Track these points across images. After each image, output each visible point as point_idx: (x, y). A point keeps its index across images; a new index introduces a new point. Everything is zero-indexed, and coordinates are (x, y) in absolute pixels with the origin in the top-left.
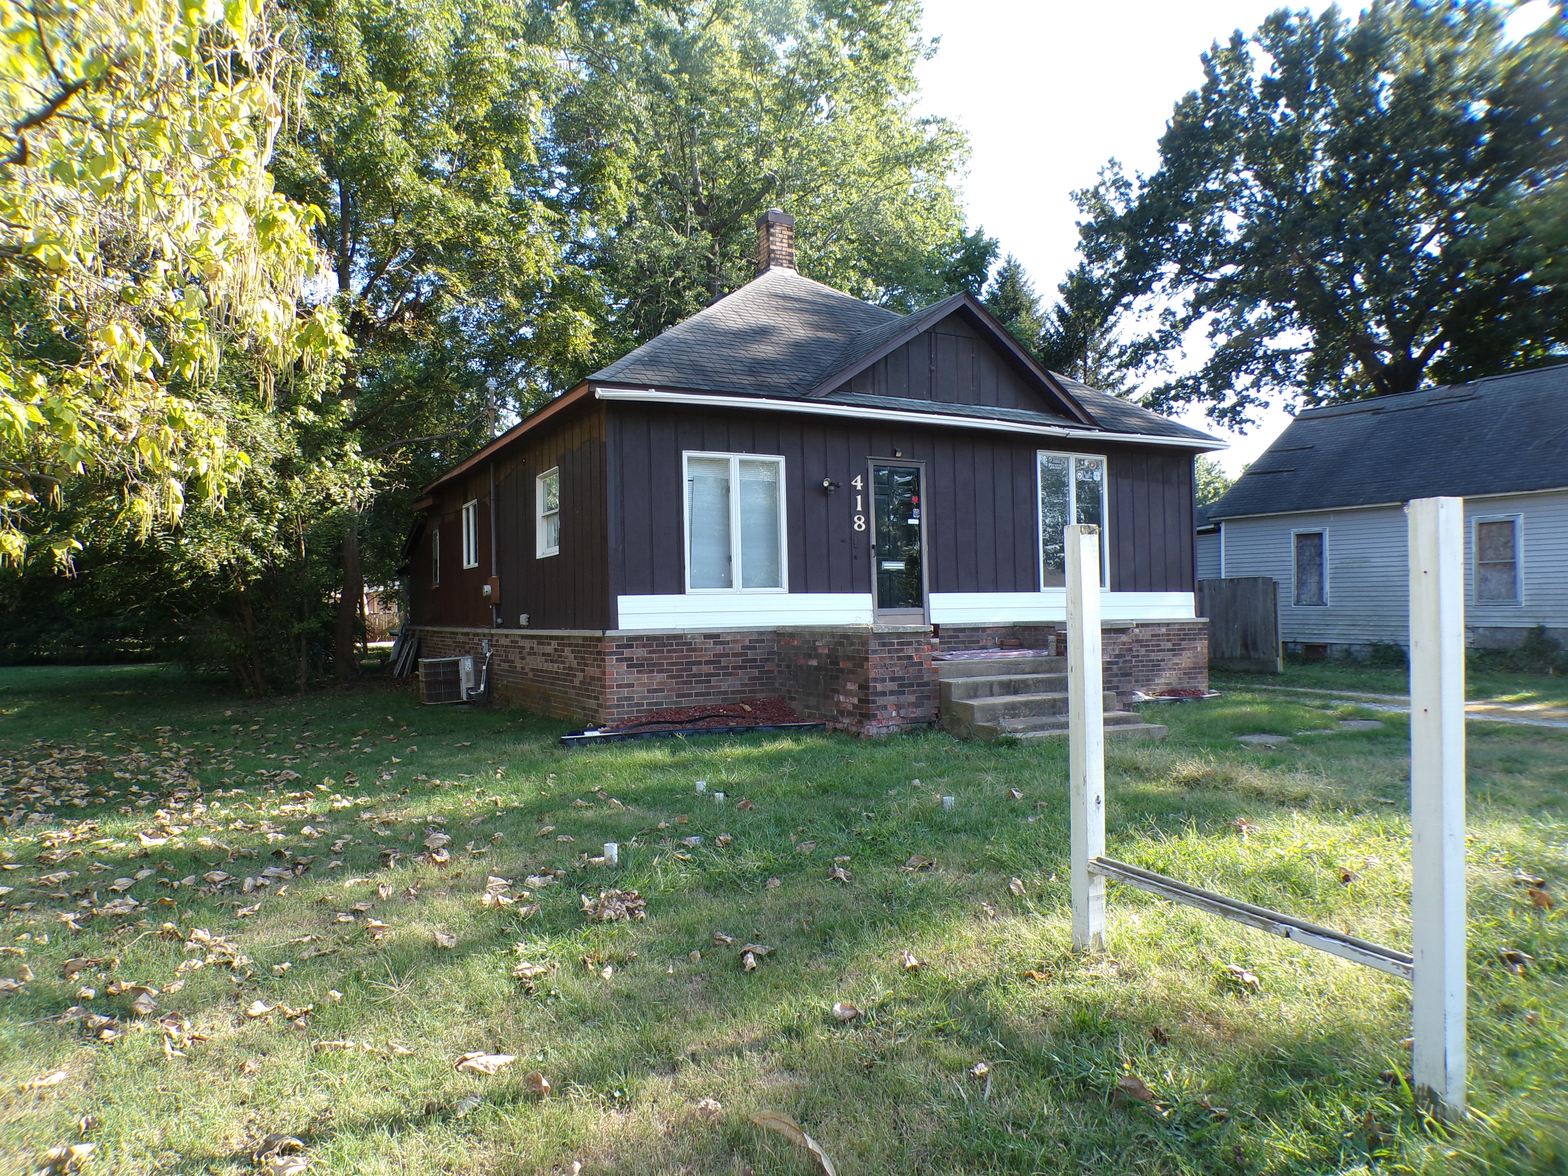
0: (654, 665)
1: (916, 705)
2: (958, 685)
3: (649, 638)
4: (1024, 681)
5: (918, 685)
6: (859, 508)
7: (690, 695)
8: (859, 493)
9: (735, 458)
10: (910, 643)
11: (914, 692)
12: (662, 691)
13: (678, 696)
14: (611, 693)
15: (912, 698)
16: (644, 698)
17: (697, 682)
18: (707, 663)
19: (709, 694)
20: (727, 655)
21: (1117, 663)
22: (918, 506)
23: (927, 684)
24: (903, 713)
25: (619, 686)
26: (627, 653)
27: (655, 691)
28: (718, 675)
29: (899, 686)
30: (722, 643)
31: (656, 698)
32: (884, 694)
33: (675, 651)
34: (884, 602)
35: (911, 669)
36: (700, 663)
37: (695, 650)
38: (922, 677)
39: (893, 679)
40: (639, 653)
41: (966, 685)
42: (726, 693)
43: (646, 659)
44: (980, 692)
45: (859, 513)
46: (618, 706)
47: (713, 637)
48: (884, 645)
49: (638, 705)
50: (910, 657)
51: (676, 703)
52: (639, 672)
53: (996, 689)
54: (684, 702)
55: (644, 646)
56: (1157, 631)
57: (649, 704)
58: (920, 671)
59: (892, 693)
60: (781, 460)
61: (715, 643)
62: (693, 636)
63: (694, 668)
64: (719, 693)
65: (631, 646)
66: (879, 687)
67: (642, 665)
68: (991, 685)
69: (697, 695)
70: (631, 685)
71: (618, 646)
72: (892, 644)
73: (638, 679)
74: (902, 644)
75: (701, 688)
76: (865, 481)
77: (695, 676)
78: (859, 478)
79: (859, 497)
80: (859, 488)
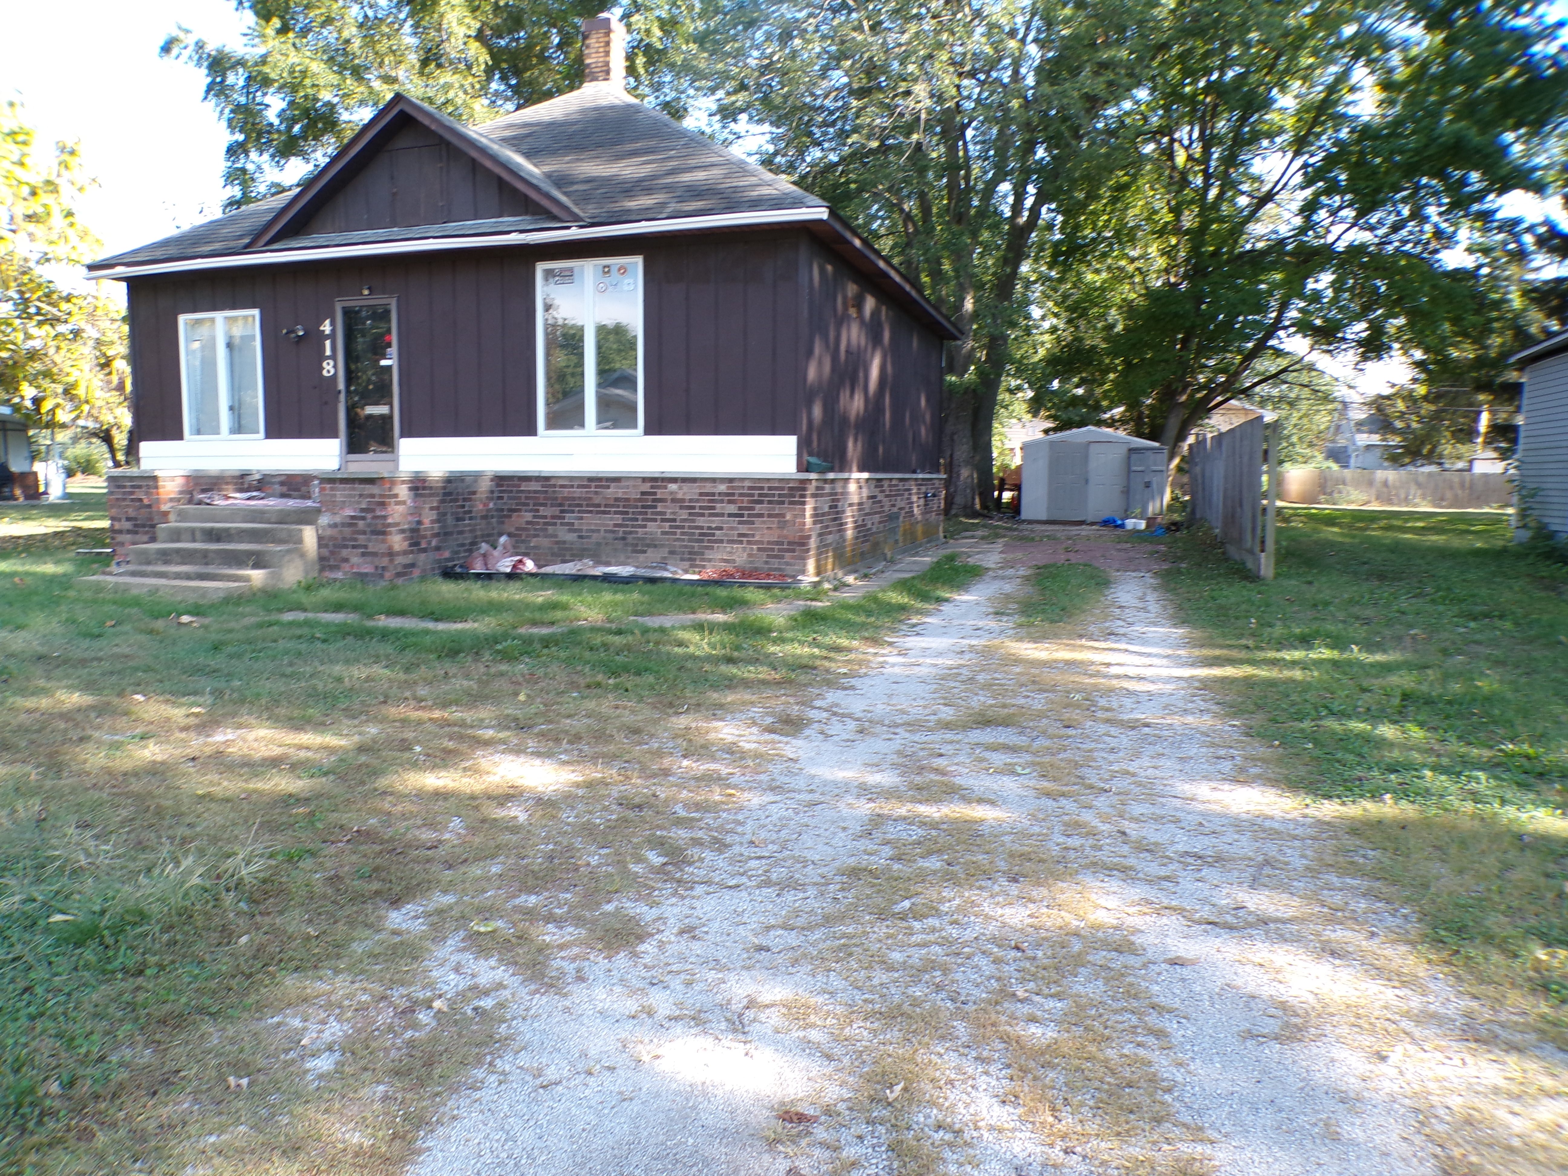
6: (328, 352)
8: (327, 337)
9: (219, 316)
11: (148, 532)
22: (391, 345)
35: (144, 511)
39: (128, 519)
45: (328, 358)
48: (121, 487)
56: (708, 488)
60: (256, 312)
74: (136, 487)
76: (333, 324)
78: (327, 322)
79: (328, 343)
80: (327, 332)
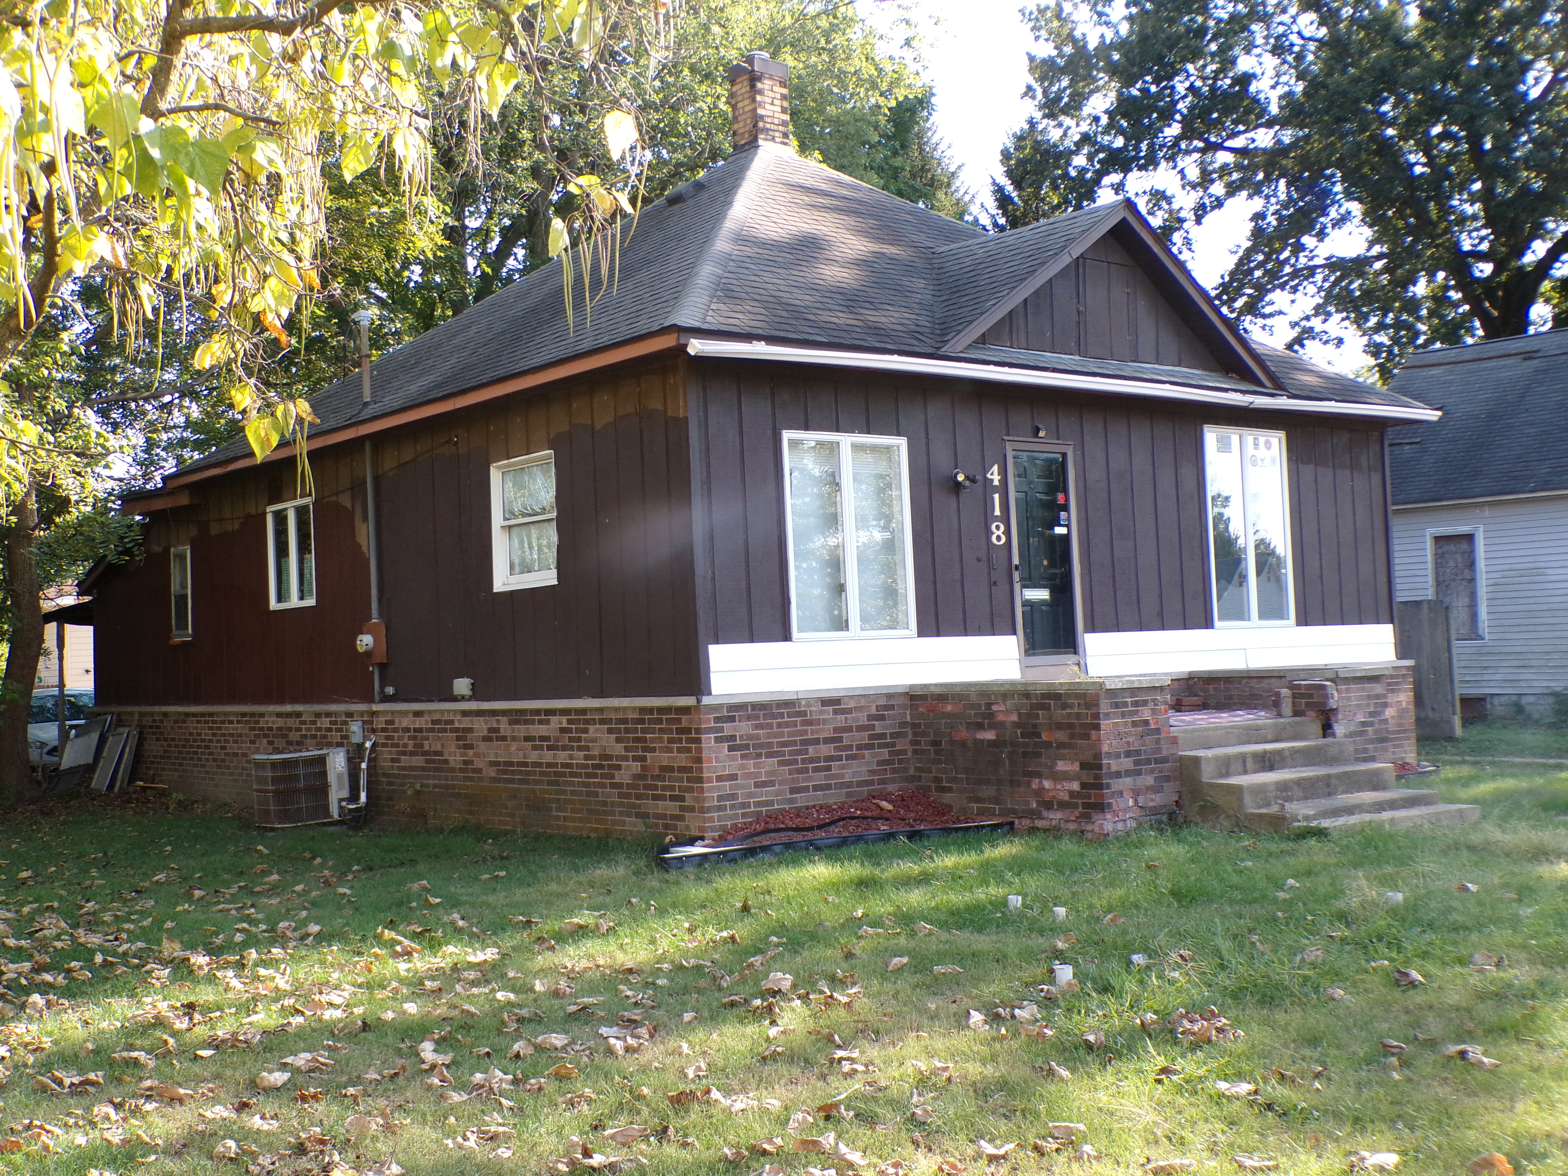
0: (762, 745)
1: (1155, 789)
2: (1207, 759)
3: (756, 706)
4: (1279, 752)
5: (1157, 761)
6: (997, 512)
7: (806, 789)
8: (995, 489)
9: (846, 440)
10: (1145, 703)
11: (1152, 771)
12: (772, 783)
13: (793, 791)
14: (710, 790)
15: (1149, 780)
16: (751, 795)
17: (816, 770)
18: (827, 741)
19: (828, 787)
20: (850, 729)
21: (1371, 724)
22: (1065, 508)
23: (1165, 760)
24: (1141, 800)
25: (720, 779)
26: (728, 729)
27: (764, 784)
28: (840, 758)
29: (1136, 763)
30: (844, 711)
31: (766, 794)
32: (1118, 775)
33: (787, 725)
34: (1032, 647)
35: (1148, 739)
36: (816, 742)
37: (810, 723)
38: (1159, 750)
39: (1128, 754)
40: (742, 728)
41: (1217, 758)
42: (849, 785)
43: (751, 737)
44: (1233, 768)
45: (996, 519)
46: (720, 808)
47: (831, 702)
48: (1117, 705)
49: (745, 805)
50: (1146, 723)
51: (791, 801)
52: (743, 757)
53: (1250, 763)
54: (802, 800)
55: (749, 718)
57: (758, 804)
58: (1158, 741)
59: (1129, 773)
60: (901, 443)
61: (836, 712)
62: (809, 702)
63: (811, 749)
64: (842, 785)
65: (732, 719)
66: (1115, 765)
67: (747, 747)
68: (1243, 757)
69: (816, 788)
70: (733, 777)
71: (717, 720)
72: (1125, 704)
73: (742, 767)
74: (1136, 704)
75: (819, 779)
76: (1003, 472)
77: (812, 760)
78: (995, 468)
79: (996, 496)
80: (996, 483)
